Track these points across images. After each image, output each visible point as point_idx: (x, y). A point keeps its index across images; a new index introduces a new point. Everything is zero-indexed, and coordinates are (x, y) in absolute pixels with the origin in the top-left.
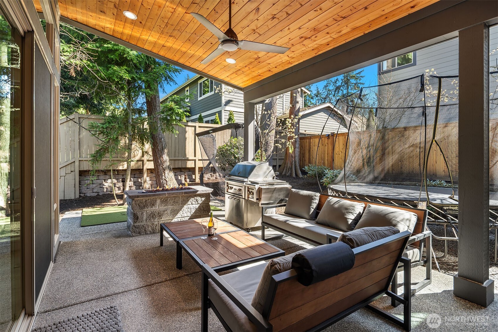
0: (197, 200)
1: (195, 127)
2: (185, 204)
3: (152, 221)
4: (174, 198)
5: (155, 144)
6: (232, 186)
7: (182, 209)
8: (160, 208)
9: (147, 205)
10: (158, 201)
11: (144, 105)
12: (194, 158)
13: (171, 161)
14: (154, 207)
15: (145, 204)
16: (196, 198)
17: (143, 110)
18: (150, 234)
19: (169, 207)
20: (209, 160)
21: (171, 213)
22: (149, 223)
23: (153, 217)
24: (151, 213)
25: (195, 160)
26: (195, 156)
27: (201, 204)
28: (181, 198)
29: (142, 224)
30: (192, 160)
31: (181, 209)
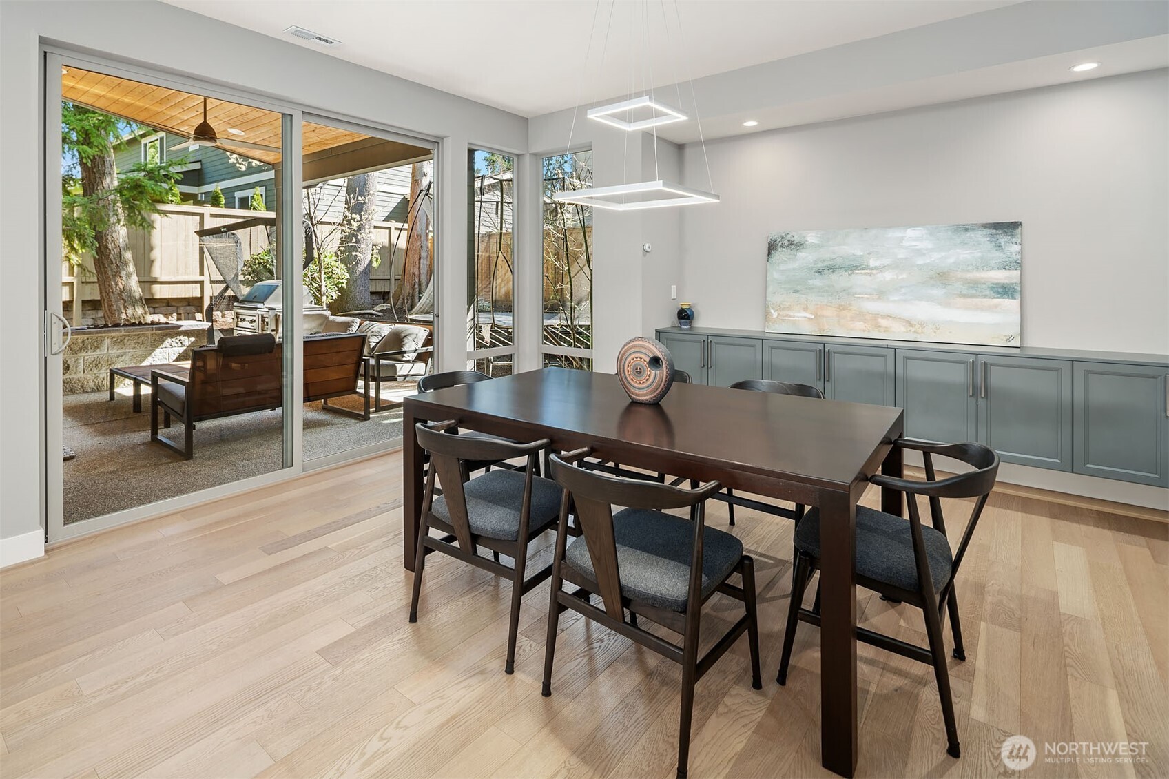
0: (180, 340)
1: (202, 215)
2: (157, 347)
3: (95, 372)
4: (136, 337)
5: (103, 249)
6: (244, 317)
7: (153, 354)
8: (110, 352)
9: (86, 348)
10: (107, 342)
11: (75, 168)
12: (200, 278)
13: (142, 284)
14: (98, 350)
15: (81, 345)
16: (178, 337)
17: (73, 180)
18: (92, 392)
19: (128, 351)
20: (225, 282)
21: (131, 360)
22: (89, 376)
23: (96, 365)
24: (93, 359)
25: (202, 283)
26: (202, 273)
27: (188, 347)
28: (149, 337)
29: (76, 376)
30: (196, 282)
31: (150, 355)
